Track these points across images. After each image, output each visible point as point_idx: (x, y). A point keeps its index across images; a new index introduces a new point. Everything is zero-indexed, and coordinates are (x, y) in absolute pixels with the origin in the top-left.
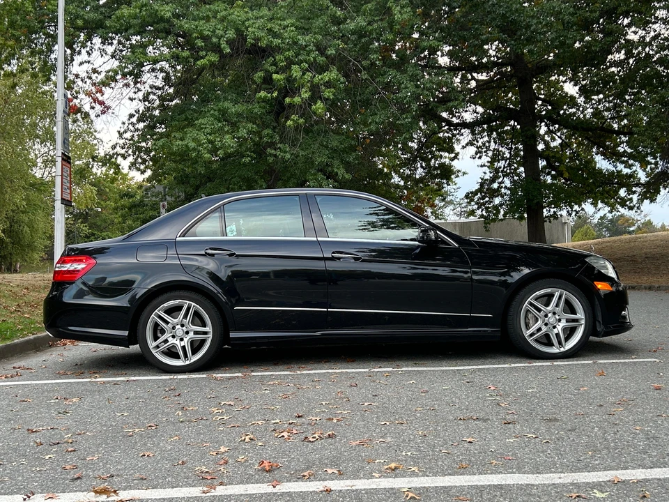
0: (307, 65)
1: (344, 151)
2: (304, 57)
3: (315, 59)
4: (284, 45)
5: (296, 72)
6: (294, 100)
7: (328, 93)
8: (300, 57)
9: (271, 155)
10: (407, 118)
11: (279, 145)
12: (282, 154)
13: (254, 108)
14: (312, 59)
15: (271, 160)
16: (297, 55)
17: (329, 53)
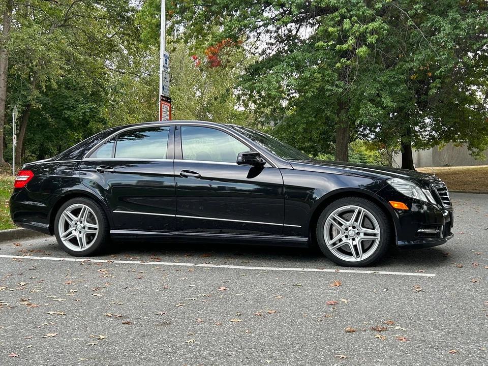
0: (356, 18)
1: (393, 84)
2: (355, 12)
3: (363, 13)
4: (339, 4)
5: (347, 24)
6: (343, 46)
7: (371, 39)
8: (351, 13)
9: (328, 90)
10: (443, 55)
11: (336, 82)
12: (336, 89)
13: (319, 55)
14: (361, 13)
15: (328, 94)
16: (349, 11)
17: (377, 7)
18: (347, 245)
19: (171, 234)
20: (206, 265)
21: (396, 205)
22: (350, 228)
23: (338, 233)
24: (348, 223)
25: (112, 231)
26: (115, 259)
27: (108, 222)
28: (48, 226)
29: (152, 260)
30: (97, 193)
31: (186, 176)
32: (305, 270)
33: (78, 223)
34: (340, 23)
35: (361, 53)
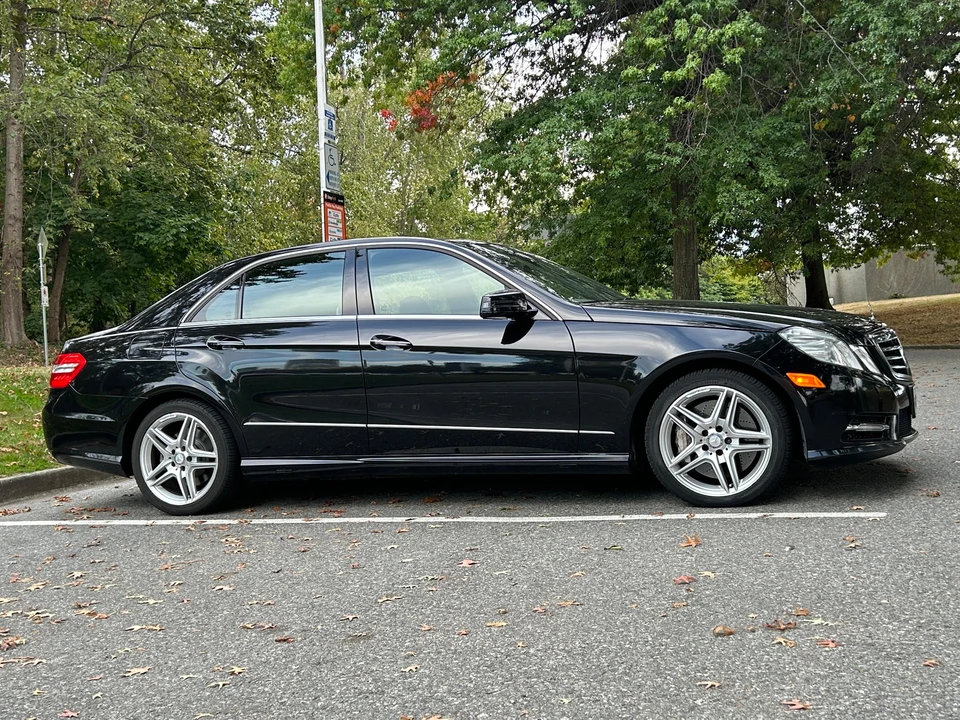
0: (699, 17)
2: (696, 5)
5: (681, 30)
6: (677, 73)
7: (732, 56)
8: (689, 6)
9: (651, 161)
11: (667, 145)
12: (668, 158)
13: (630, 93)
14: (708, 5)
15: (651, 168)
16: (684, 3)
18: (707, 465)
19: (360, 461)
20: (431, 519)
21: (800, 380)
22: (710, 432)
23: (689, 441)
24: (707, 421)
25: (244, 463)
26: (254, 517)
27: (236, 445)
28: (119, 459)
29: (325, 514)
30: (212, 390)
31: (383, 347)
32: (627, 517)
33: (178, 450)
34: (668, 27)
35: (714, 85)
